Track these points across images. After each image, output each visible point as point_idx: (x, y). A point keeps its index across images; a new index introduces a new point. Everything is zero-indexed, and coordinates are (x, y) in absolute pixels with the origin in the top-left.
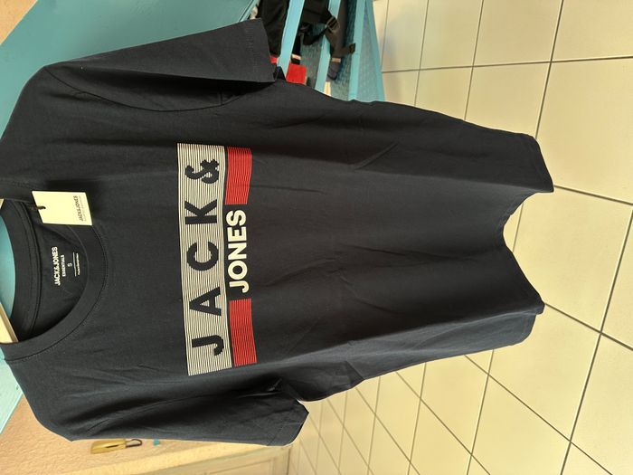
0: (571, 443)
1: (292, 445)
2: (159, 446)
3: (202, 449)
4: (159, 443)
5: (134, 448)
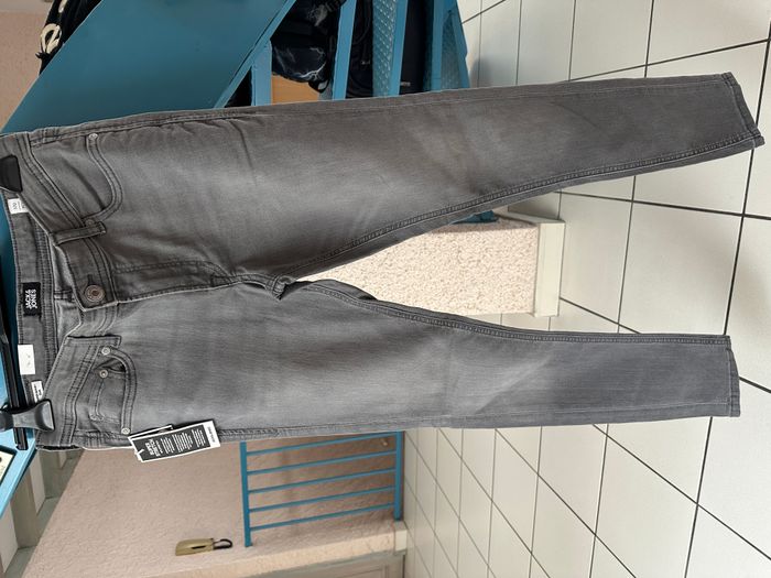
0: (698, 506)
1: (406, 550)
2: (251, 548)
3: (299, 551)
4: (252, 545)
5: (223, 550)
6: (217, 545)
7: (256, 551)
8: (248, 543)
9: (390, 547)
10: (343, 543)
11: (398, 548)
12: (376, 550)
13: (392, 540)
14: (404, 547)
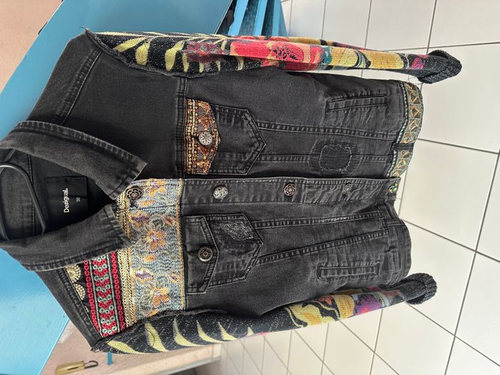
1: (220, 357)
2: (112, 365)
3: (148, 365)
4: (112, 363)
5: (91, 369)
6: (86, 365)
7: (116, 367)
8: (110, 362)
9: (209, 355)
10: (178, 356)
11: (215, 356)
12: (200, 358)
13: (211, 351)
14: (219, 355)
